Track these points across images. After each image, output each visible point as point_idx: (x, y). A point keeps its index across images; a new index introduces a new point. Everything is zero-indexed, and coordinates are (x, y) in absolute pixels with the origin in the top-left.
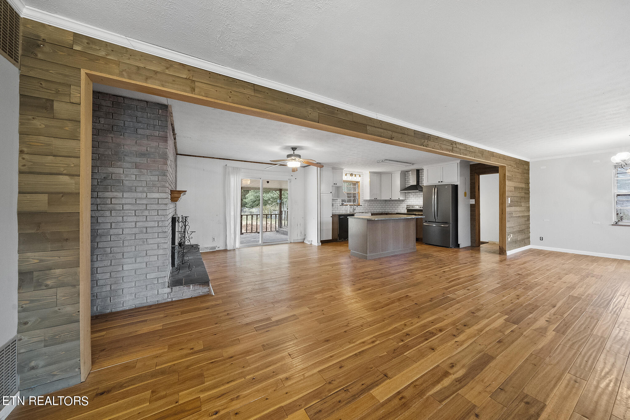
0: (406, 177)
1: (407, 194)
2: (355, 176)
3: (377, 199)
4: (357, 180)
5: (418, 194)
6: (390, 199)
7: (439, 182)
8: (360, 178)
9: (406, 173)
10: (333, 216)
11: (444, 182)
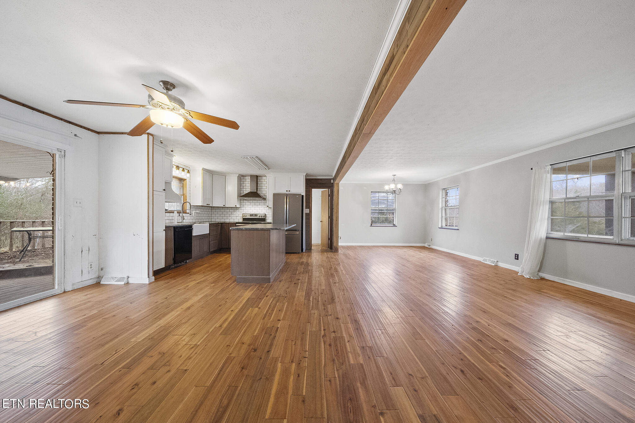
0: (241, 182)
1: (241, 201)
2: (183, 170)
3: (209, 205)
4: (184, 177)
5: (261, 202)
6: (224, 205)
7: (287, 191)
8: (188, 175)
9: (242, 178)
10: (167, 228)
11: (291, 191)
